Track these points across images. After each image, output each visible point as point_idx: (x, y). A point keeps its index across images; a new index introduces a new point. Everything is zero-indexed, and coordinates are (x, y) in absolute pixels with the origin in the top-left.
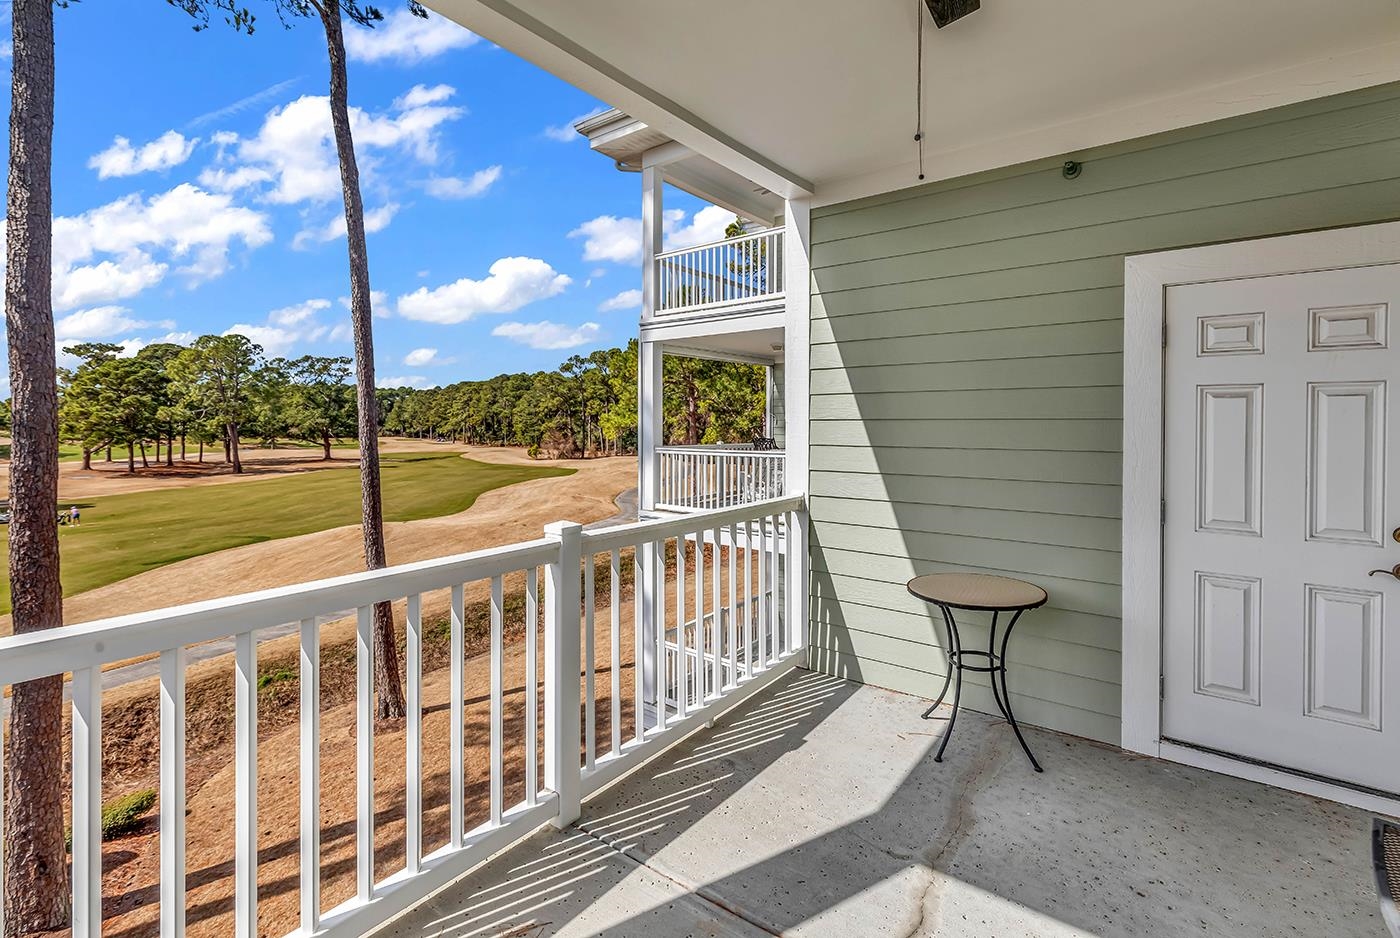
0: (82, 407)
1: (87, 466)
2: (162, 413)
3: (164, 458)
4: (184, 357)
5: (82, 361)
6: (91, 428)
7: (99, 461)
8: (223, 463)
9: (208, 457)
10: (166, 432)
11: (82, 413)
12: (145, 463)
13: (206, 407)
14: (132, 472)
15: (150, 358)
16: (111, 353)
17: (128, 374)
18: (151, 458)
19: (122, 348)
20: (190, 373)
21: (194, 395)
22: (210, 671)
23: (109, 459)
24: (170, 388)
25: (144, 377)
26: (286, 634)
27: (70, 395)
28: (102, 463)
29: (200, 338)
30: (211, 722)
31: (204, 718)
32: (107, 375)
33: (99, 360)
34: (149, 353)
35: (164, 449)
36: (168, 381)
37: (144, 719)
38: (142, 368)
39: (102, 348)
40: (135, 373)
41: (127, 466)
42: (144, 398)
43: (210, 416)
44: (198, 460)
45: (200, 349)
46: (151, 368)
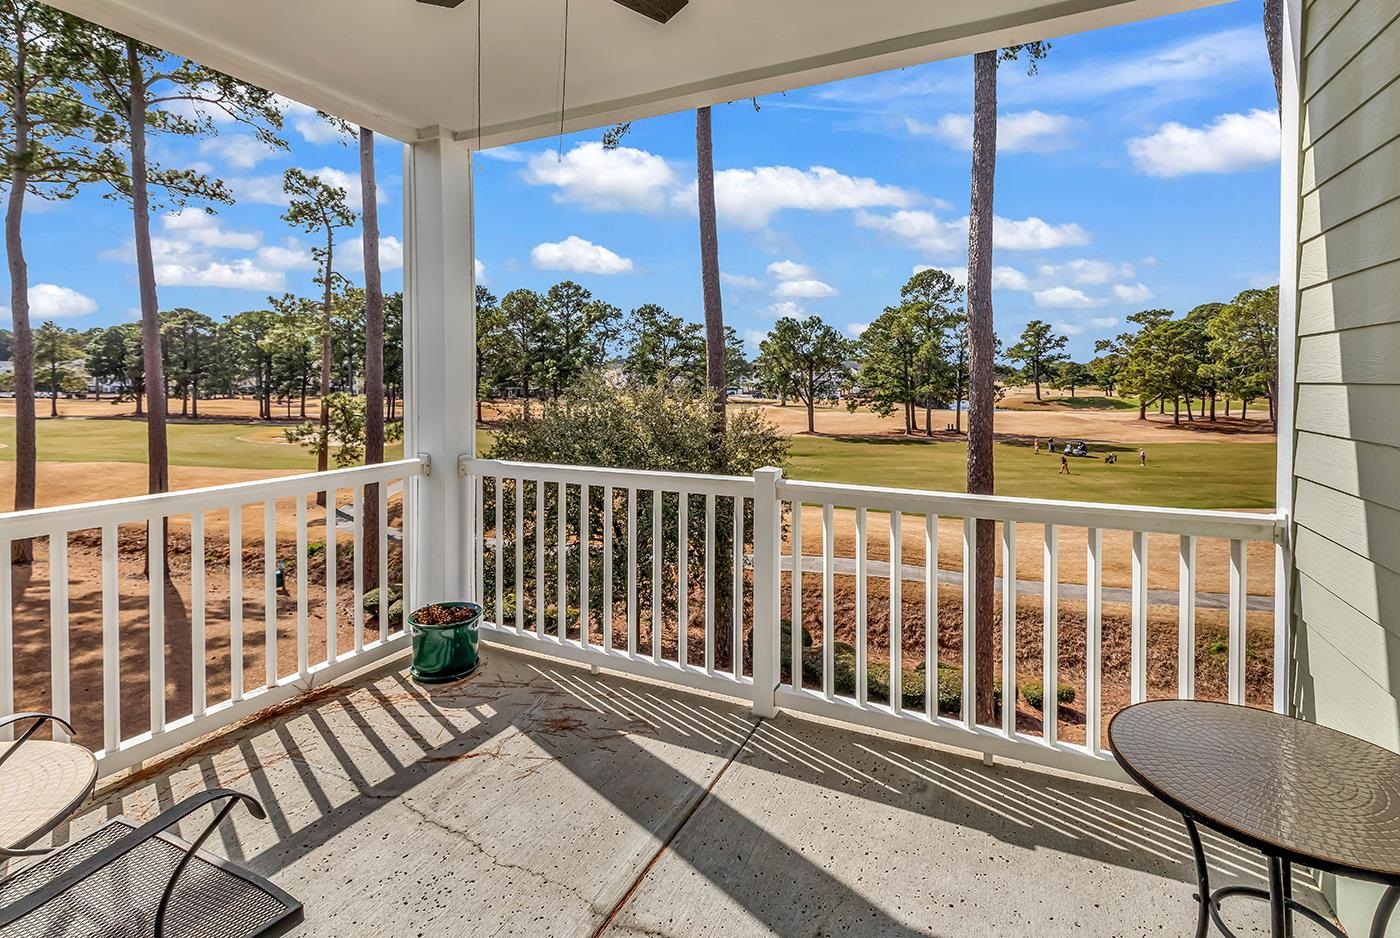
0: (1139, 366)
1: (1143, 417)
2: (1202, 370)
3: (1207, 413)
4: (1225, 314)
5: (1141, 327)
6: (1145, 383)
7: (1152, 413)
8: (1266, 421)
9: (1252, 414)
10: (1208, 388)
11: (1138, 371)
12: (1190, 416)
13: (1246, 364)
14: (1177, 425)
15: (1196, 319)
16: (1162, 318)
17: (1175, 335)
18: (1196, 413)
19: (1172, 312)
20: (1230, 331)
21: (1234, 351)
22: (1167, 616)
23: (1162, 412)
24: (1211, 346)
25: (1188, 337)
27: (1131, 356)
28: (1156, 415)
29: (1241, 295)
30: (1160, 664)
31: (1155, 657)
32: (1158, 337)
33: (1154, 325)
34: (1195, 314)
35: (1208, 402)
36: (1208, 339)
38: (1187, 329)
39: (1156, 313)
40: (1181, 333)
41: (1173, 418)
42: (1188, 357)
43: (1247, 372)
44: (1241, 417)
45: (1241, 305)
46: (1195, 328)
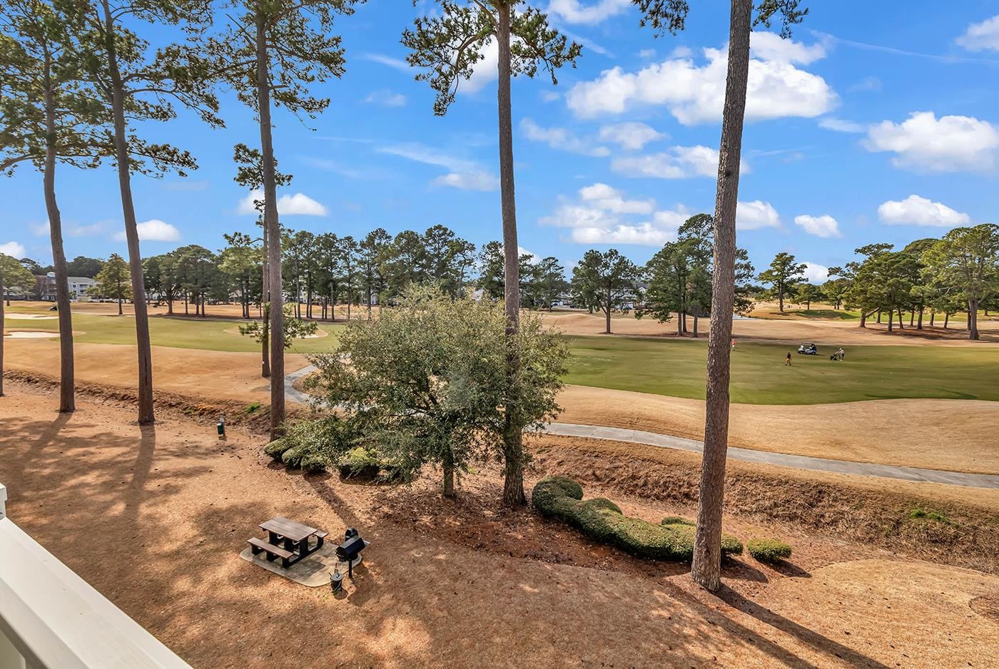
0: (862, 286)
1: (863, 325)
2: (914, 291)
3: (916, 323)
4: (936, 248)
5: (867, 258)
6: (866, 300)
7: (870, 322)
8: (965, 330)
9: (952, 324)
10: (917, 304)
11: (862, 291)
12: (901, 325)
13: (951, 286)
14: (890, 331)
15: (912, 251)
16: (884, 250)
17: (893, 263)
18: (906, 323)
19: (892, 246)
20: (939, 260)
21: (942, 277)
22: (874, 485)
23: (879, 322)
24: (922, 272)
25: (904, 265)
26: (952, 483)
27: (856, 279)
28: (874, 324)
29: (951, 232)
30: (866, 523)
31: (861, 517)
32: (879, 265)
33: (876, 255)
34: (912, 247)
35: (917, 315)
36: (923, 266)
37: (823, 498)
38: (904, 258)
39: (879, 247)
40: (899, 262)
41: (887, 327)
42: (903, 280)
43: (952, 292)
44: (943, 326)
45: (950, 240)
46: (911, 258)
